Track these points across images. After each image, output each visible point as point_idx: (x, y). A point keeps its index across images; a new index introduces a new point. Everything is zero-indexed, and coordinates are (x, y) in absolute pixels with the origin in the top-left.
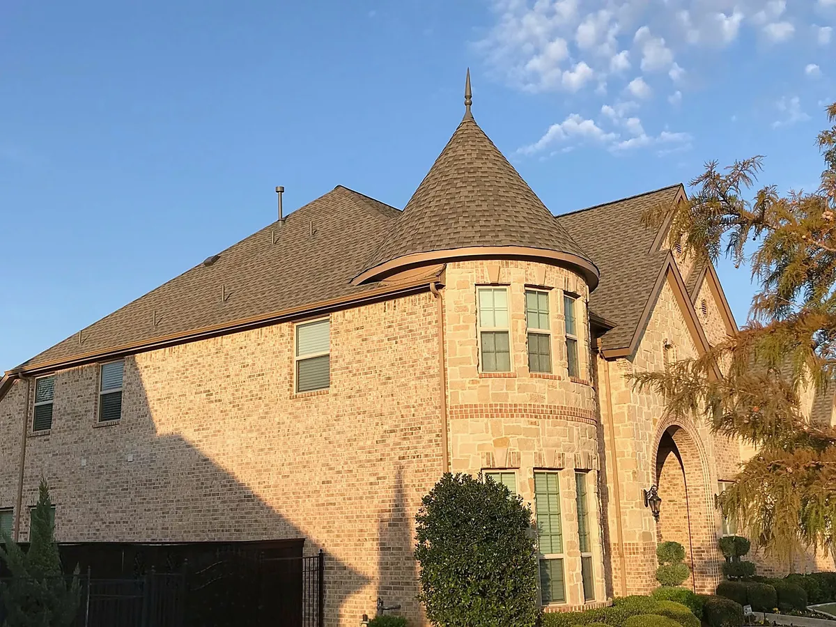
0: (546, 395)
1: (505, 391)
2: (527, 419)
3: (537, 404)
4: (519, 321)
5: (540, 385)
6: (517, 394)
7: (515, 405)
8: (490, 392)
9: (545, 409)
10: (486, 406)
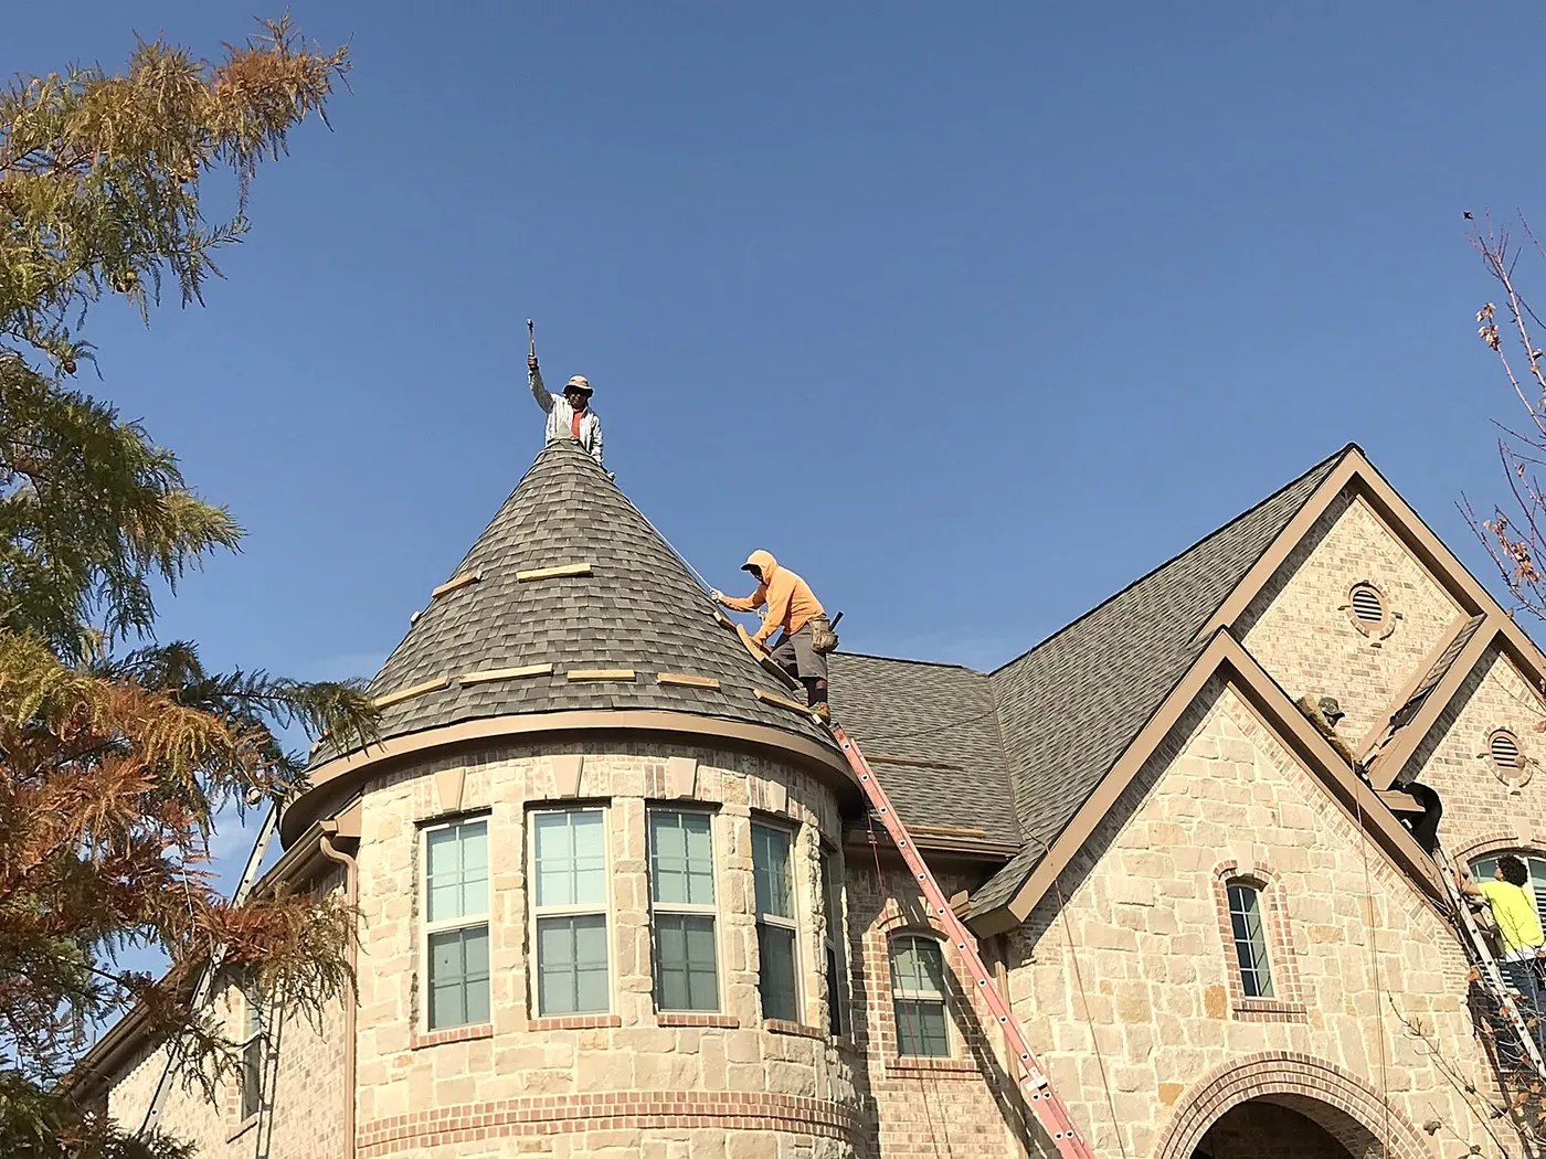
0: (574, 1072)
1: (467, 1074)
2: (515, 1139)
3: (544, 1096)
4: (507, 894)
5: (556, 1048)
6: (494, 1078)
7: (489, 1107)
8: (434, 1084)
9: (568, 1105)
10: (423, 1116)
